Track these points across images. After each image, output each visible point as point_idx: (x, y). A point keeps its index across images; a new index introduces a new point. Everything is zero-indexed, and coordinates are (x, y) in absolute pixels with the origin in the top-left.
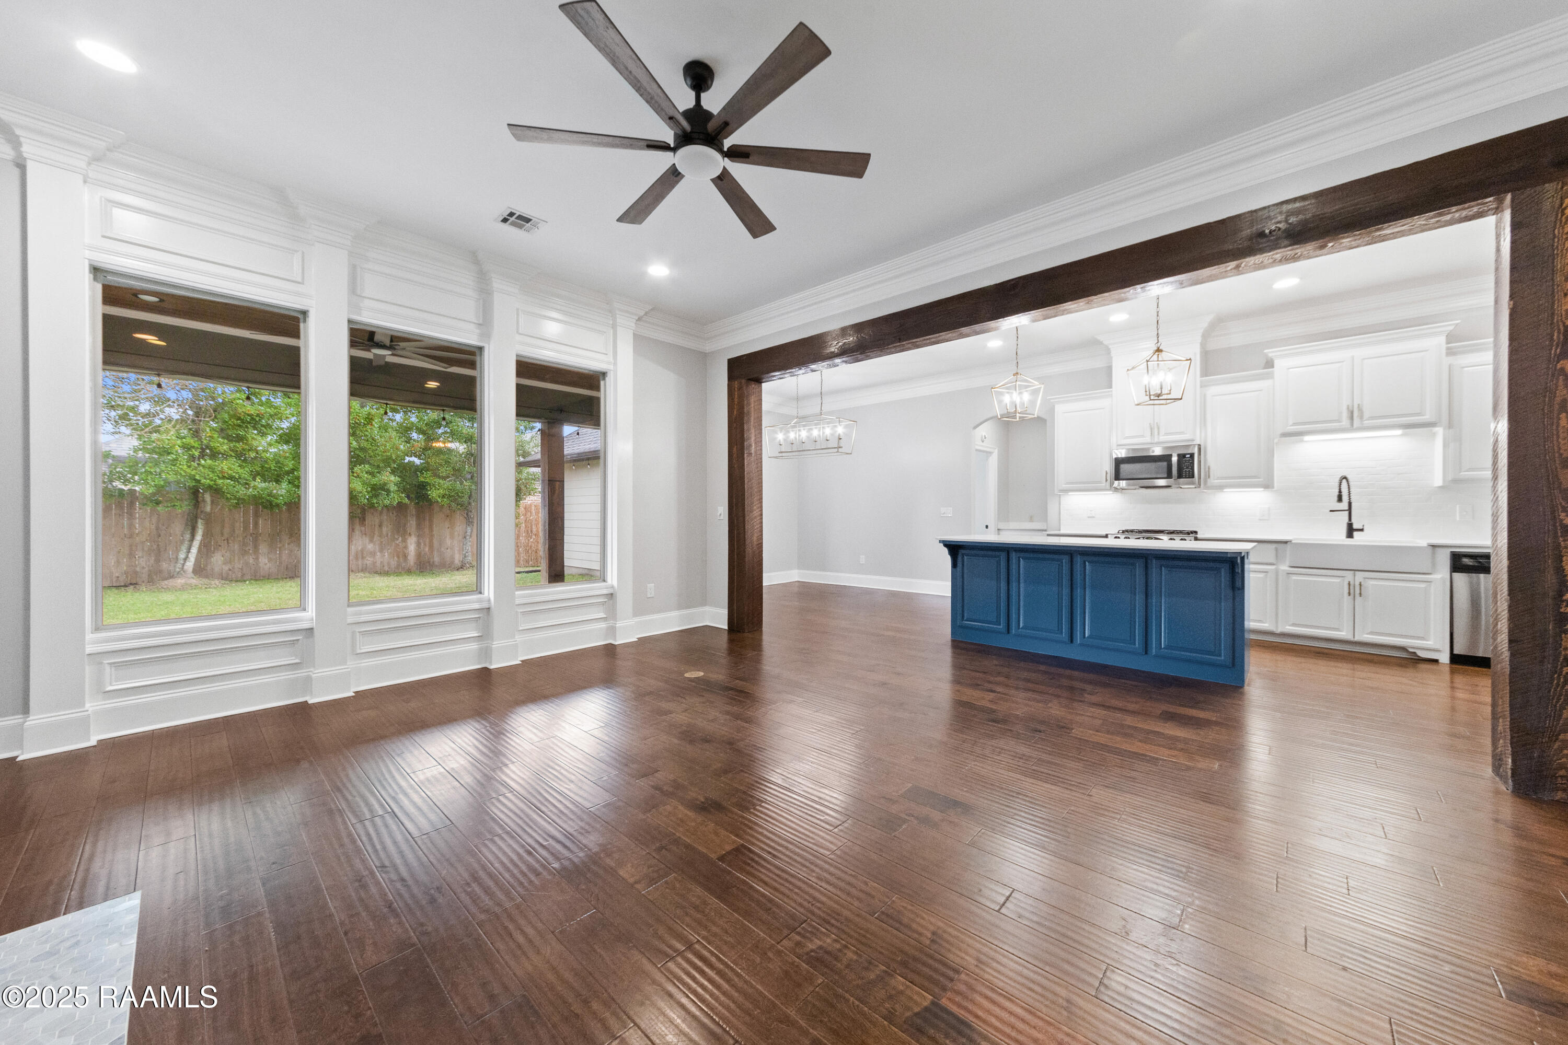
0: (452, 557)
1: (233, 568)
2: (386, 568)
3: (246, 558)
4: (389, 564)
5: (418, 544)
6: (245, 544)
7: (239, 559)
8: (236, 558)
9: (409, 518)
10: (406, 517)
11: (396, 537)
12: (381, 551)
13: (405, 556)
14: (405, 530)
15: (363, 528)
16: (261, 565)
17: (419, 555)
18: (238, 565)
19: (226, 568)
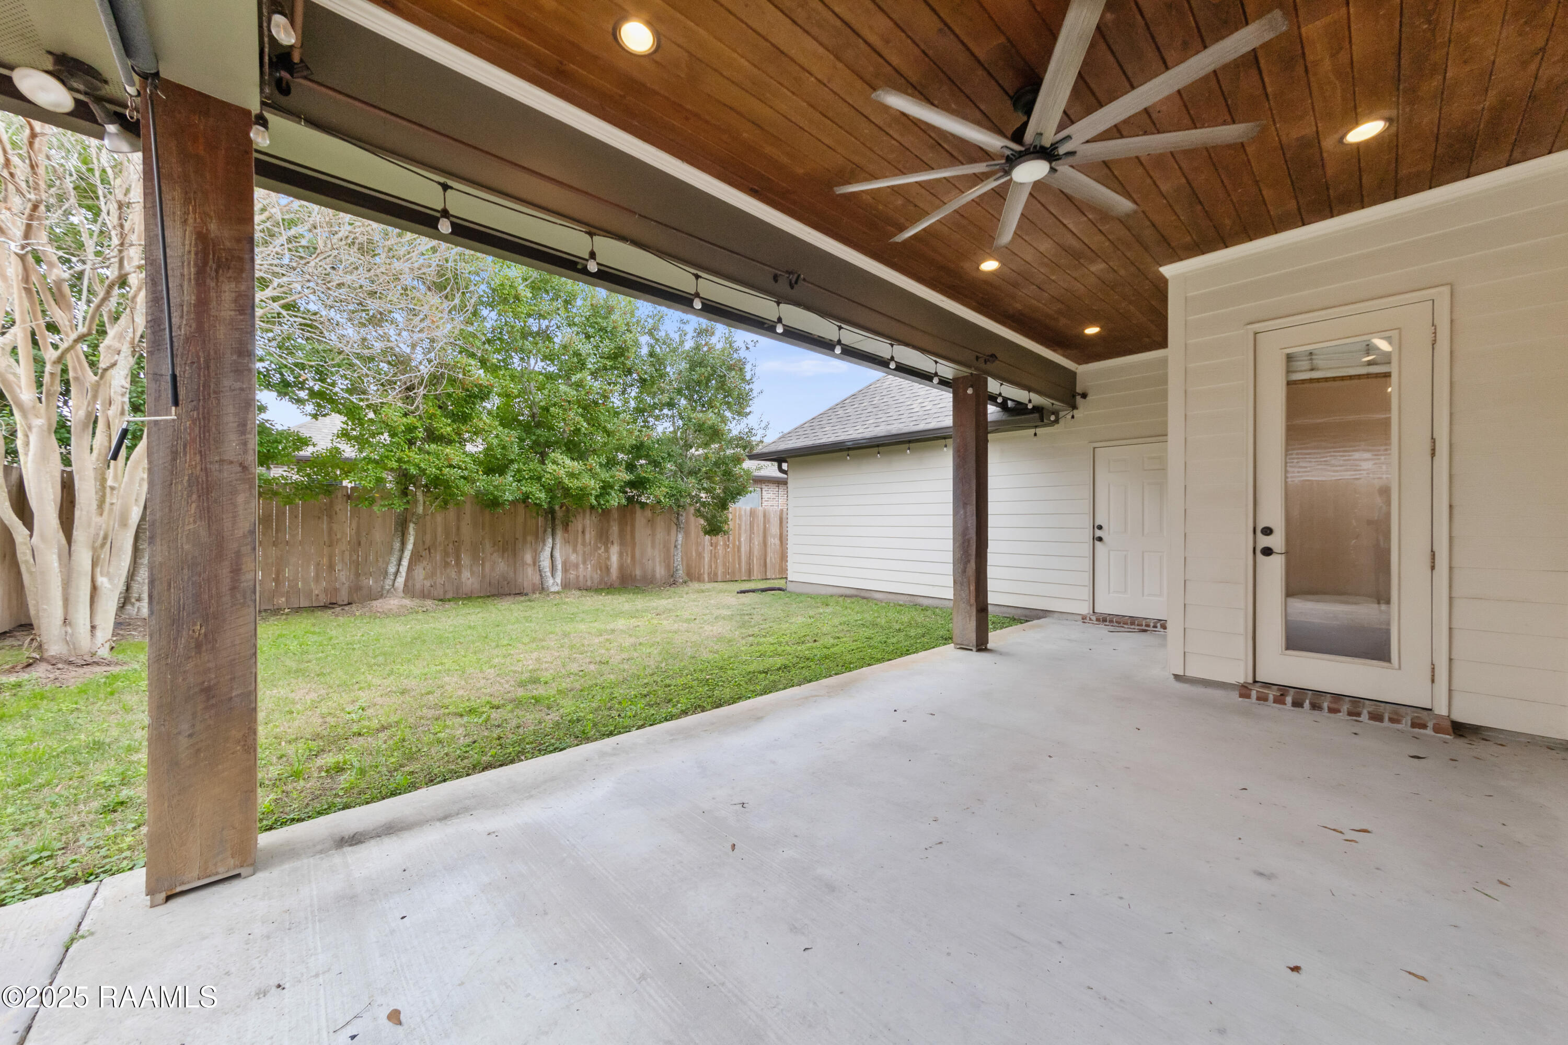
0: (654, 571)
1: (435, 583)
2: (589, 583)
3: (448, 571)
4: (592, 578)
5: (621, 554)
6: (446, 554)
7: (441, 573)
8: (438, 571)
9: (612, 523)
10: (608, 522)
11: (599, 545)
12: (584, 562)
13: (608, 569)
14: (607, 538)
15: (566, 535)
16: (463, 580)
17: (621, 568)
18: (440, 580)
19: (427, 583)
